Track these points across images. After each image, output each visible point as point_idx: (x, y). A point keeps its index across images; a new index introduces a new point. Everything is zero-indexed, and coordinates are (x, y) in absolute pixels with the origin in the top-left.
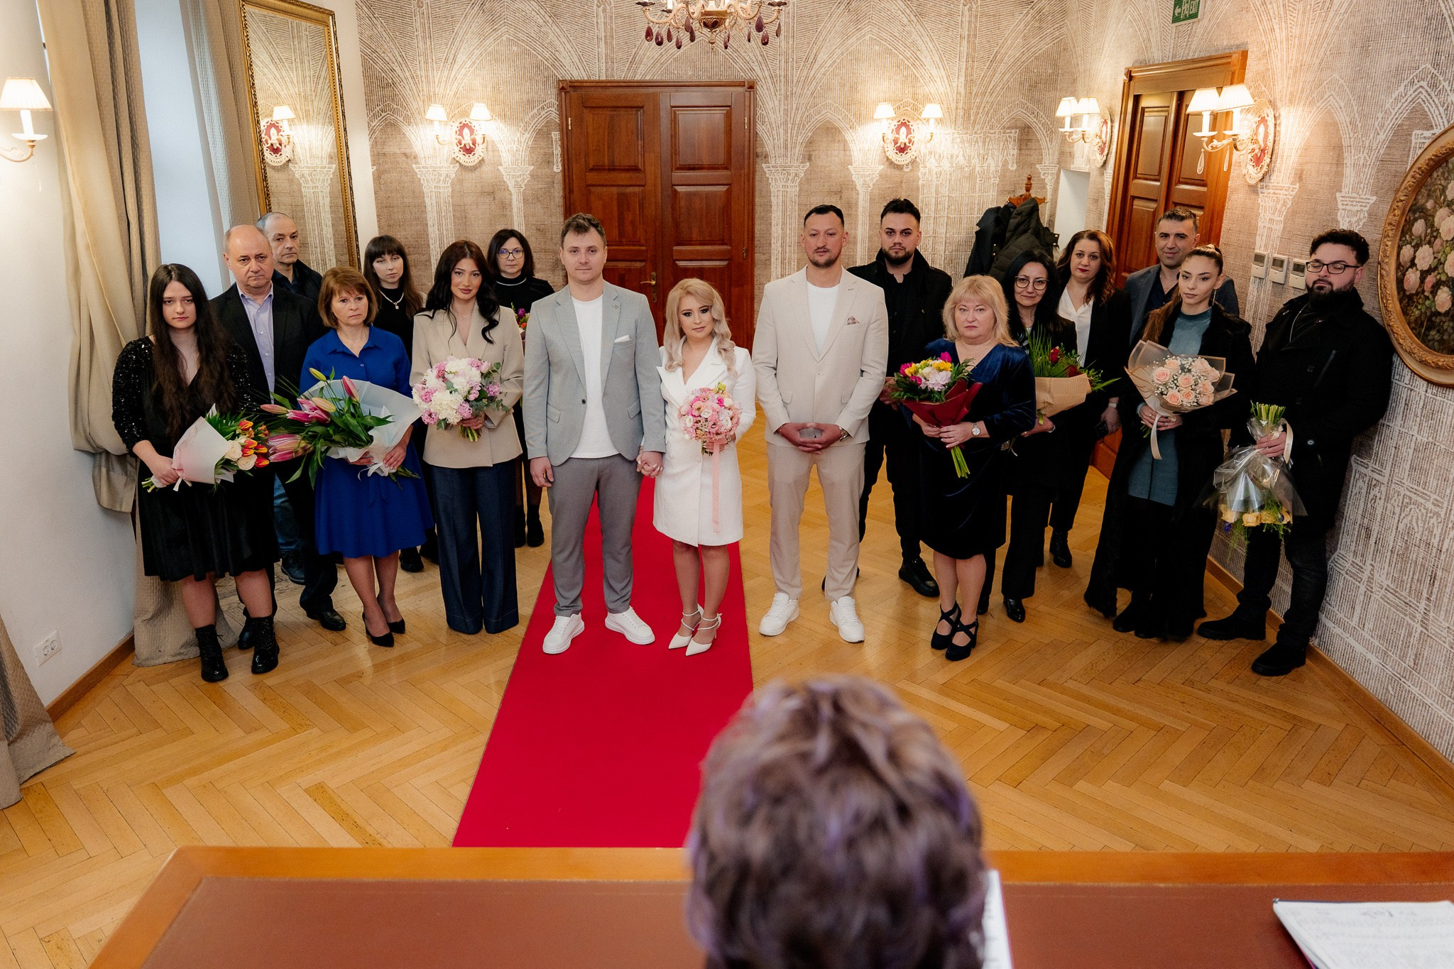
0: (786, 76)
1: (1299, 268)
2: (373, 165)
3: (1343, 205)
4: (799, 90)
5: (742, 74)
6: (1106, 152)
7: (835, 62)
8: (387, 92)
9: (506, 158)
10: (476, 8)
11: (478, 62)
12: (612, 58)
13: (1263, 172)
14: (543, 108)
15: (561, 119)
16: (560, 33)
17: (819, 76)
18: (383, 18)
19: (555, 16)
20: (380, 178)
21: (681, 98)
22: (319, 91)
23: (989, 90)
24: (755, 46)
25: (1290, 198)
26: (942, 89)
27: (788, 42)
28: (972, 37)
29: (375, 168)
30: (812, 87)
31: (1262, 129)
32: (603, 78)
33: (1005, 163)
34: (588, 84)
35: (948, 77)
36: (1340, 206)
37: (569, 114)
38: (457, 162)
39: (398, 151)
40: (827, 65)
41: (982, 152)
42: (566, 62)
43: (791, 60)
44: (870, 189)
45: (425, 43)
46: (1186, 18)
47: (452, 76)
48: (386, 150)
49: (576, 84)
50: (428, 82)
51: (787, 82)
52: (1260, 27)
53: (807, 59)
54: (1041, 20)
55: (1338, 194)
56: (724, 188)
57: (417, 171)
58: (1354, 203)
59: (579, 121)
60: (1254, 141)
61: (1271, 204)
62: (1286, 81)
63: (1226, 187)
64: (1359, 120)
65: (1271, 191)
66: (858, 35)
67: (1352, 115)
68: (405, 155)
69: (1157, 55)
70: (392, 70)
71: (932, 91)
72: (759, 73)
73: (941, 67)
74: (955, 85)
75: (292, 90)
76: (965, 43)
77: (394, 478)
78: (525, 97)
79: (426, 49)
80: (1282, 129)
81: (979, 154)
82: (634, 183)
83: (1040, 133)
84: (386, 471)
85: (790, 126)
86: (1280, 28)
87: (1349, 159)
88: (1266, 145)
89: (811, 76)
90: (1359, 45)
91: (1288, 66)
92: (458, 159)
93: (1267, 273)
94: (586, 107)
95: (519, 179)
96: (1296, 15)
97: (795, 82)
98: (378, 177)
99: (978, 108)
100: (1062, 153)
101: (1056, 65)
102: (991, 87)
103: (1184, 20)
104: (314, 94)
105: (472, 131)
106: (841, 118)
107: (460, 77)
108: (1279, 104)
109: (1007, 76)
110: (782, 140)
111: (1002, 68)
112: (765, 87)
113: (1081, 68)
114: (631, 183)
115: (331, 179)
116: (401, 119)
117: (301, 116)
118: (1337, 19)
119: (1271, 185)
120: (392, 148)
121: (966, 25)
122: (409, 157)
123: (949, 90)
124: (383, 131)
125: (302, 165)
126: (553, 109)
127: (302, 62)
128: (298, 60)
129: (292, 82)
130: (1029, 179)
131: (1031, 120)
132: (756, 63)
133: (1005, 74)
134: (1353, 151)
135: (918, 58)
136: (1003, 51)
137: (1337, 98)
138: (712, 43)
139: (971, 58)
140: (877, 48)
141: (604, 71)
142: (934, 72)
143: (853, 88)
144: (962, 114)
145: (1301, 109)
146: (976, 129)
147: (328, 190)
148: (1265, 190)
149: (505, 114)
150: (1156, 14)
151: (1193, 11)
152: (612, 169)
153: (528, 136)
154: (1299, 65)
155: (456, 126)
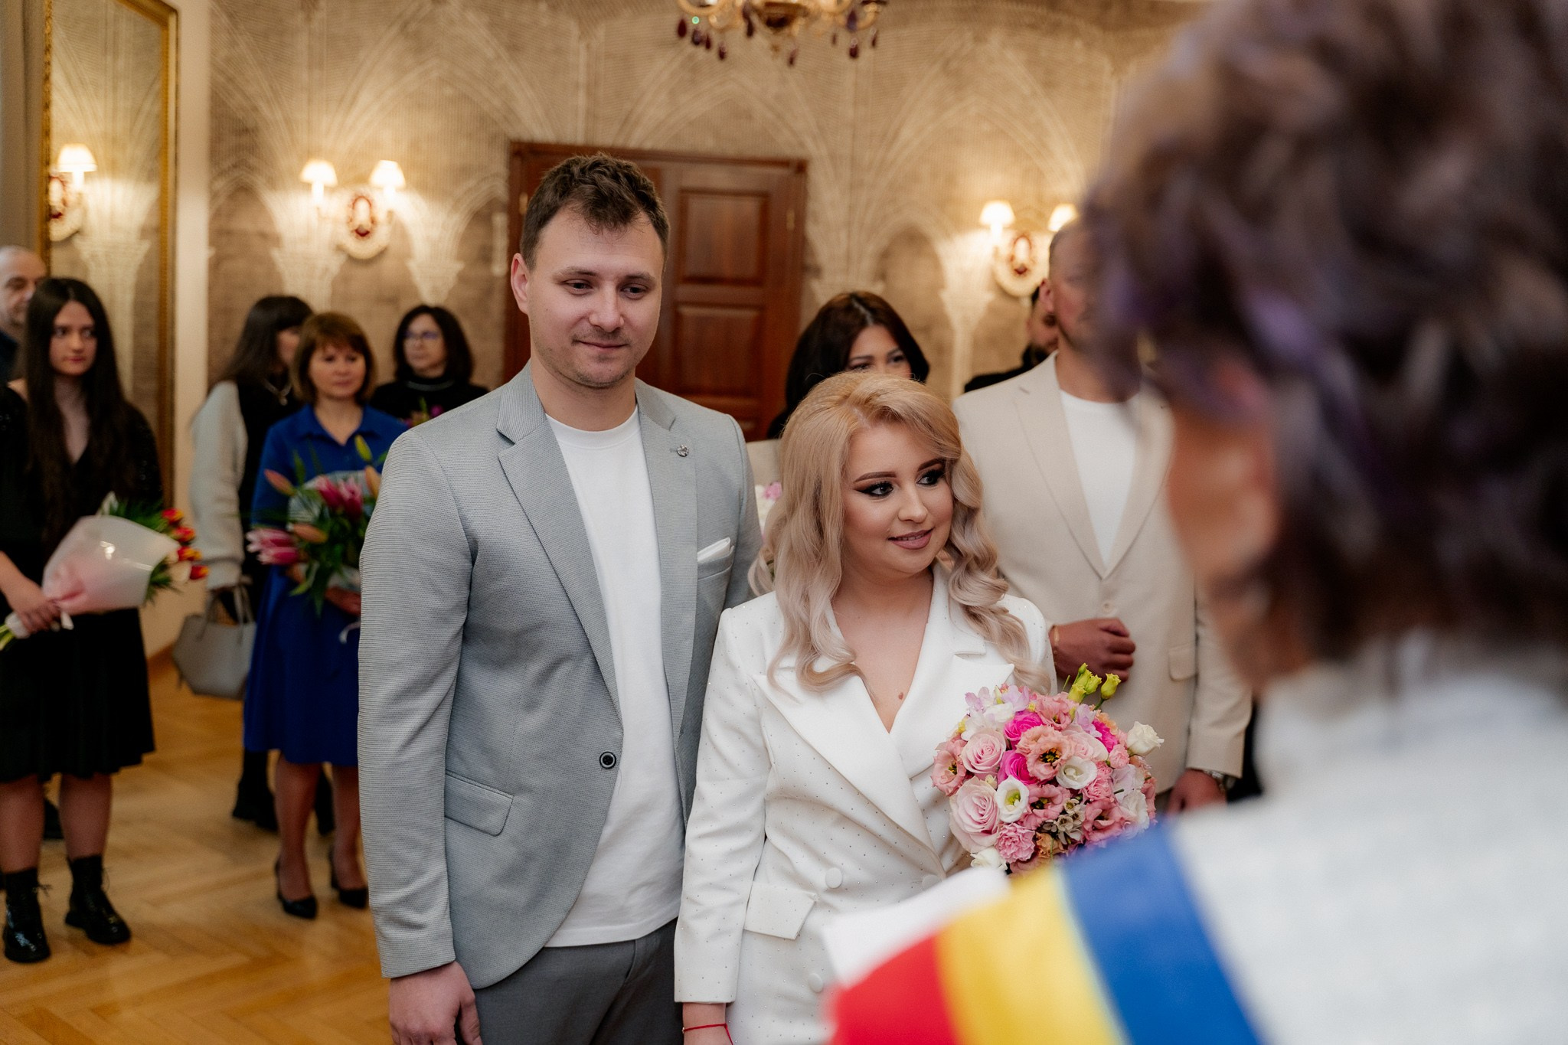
4: (871, 178)
5: (788, 149)
8: (244, 140)
9: (421, 249)
10: (396, 29)
11: (391, 105)
12: (596, 115)
14: (484, 179)
15: (511, 197)
16: (521, 72)
17: (901, 160)
18: (251, 33)
21: (696, 177)
27: (857, 110)
30: (890, 175)
32: (582, 141)
34: (557, 149)
37: (525, 189)
38: (344, 250)
39: (252, 229)
40: (913, 145)
42: (525, 115)
43: (860, 134)
45: (311, 73)
48: (234, 225)
49: (539, 147)
50: (310, 130)
51: (853, 165)
53: (884, 135)
56: (749, 315)
66: (959, 106)
72: (814, 150)
78: (458, 160)
79: (311, 82)
85: (855, 228)
89: (889, 158)
92: (345, 246)
95: (440, 283)
97: (866, 166)
98: (215, 266)
105: (372, 206)
106: (930, 221)
107: (360, 124)
110: (843, 248)
112: (821, 170)
115: (140, 264)
116: (261, 181)
117: (106, 169)
120: (244, 223)
122: (271, 238)
124: (232, 197)
125: (94, 240)
126: (500, 182)
127: (115, 87)
128: (109, 84)
132: (808, 135)
135: (1044, 145)
140: (986, 127)
143: (951, 180)
153: (458, 220)
155: (346, 197)
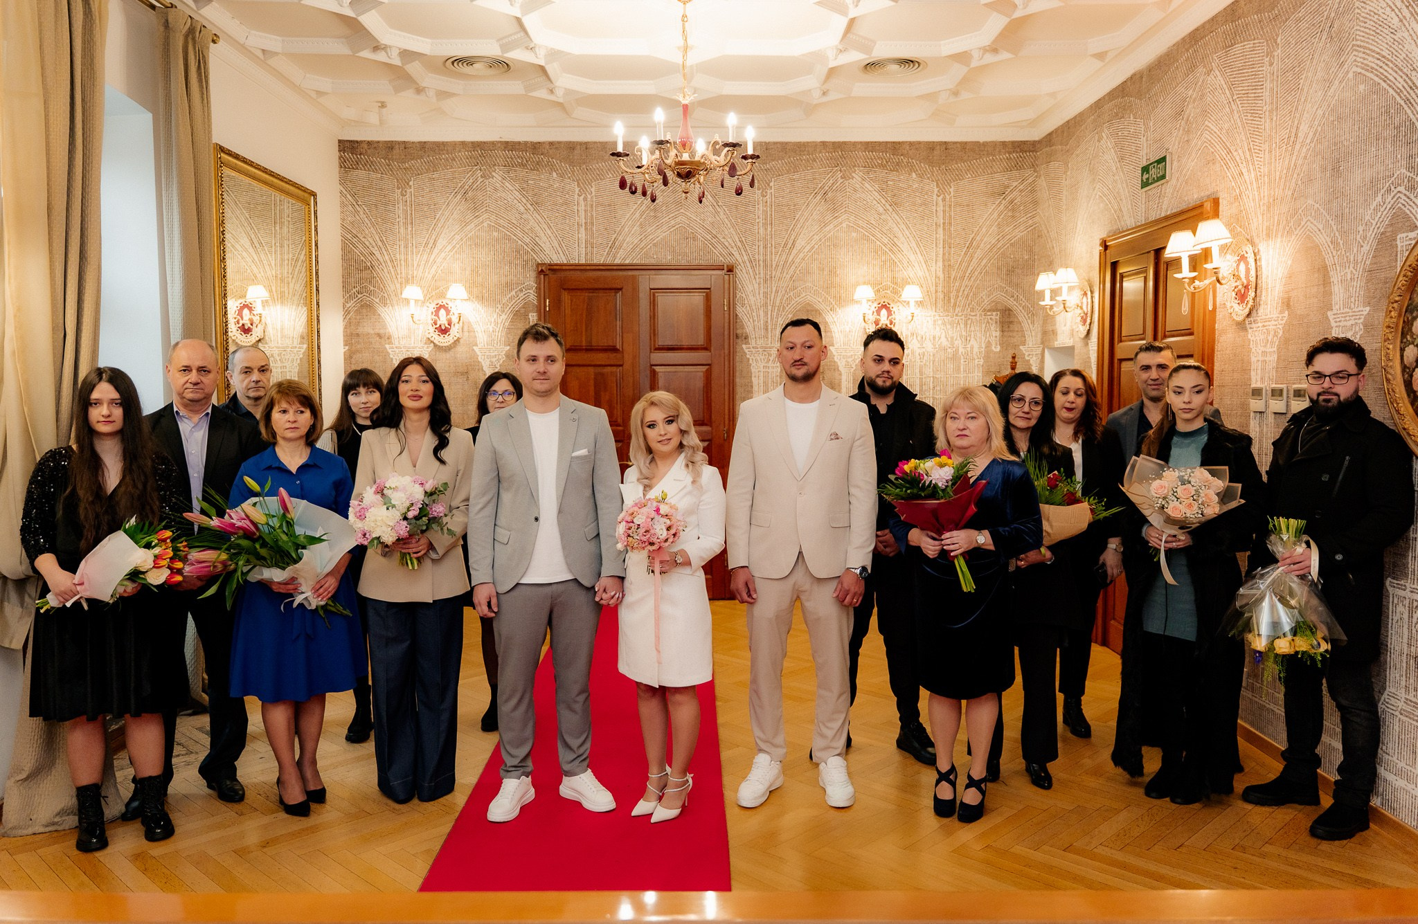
0: (765, 261)
1: (1298, 394)
2: (345, 345)
3: (1336, 322)
4: (778, 273)
5: (721, 258)
6: (1088, 321)
7: (813, 247)
8: (365, 274)
9: (482, 339)
10: (459, 197)
11: (458, 246)
12: (592, 244)
13: (1249, 306)
14: (521, 290)
15: (539, 301)
16: (540, 219)
17: (798, 260)
18: (366, 206)
19: (536, 204)
20: (351, 357)
21: (662, 280)
22: (296, 273)
23: (967, 275)
24: (734, 233)
25: (1281, 327)
26: (920, 274)
27: (766, 229)
28: (947, 225)
29: (347, 348)
30: (791, 271)
31: (1242, 267)
32: (583, 261)
33: (989, 345)
34: (567, 268)
35: (926, 262)
36: (1333, 324)
37: (547, 294)
38: (432, 342)
39: (372, 332)
40: (806, 250)
41: (964, 333)
42: (546, 247)
43: (769, 245)
44: (852, 370)
45: (407, 229)
46: (1155, 181)
47: (431, 260)
48: (360, 330)
49: (555, 267)
50: (407, 265)
51: (766, 266)
52: (1229, 174)
53: (786, 245)
54: (1013, 210)
55: (1329, 313)
56: (704, 368)
57: (390, 351)
58: (1348, 318)
59: (556, 303)
60: (1236, 276)
61: (1262, 337)
62: (1260, 218)
63: (1213, 330)
64: (1339, 237)
65: (1260, 324)
66: (835, 222)
67: (1332, 235)
68: (379, 336)
69: (1130, 222)
70: (372, 254)
71: (911, 275)
72: (739, 258)
73: (918, 252)
74: (933, 269)
75: (269, 273)
76: (941, 230)
77: (321, 613)
78: (504, 280)
79: (406, 234)
80: (1263, 263)
81: (961, 336)
82: (612, 363)
83: (1022, 316)
84: (314, 603)
85: (770, 308)
86: (1249, 171)
87: (1335, 277)
88: (1249, 281)
89: (790, 260)
90: (1330, 167)
91: (1261, 204)
92: (432, 339)
93: (1267, 406)
94: (565, 289)
95: (494, 360)
96: (1262, 156)
97: (774, 266)
98: (349, 357)
99: (958, 291)
100: (1045, 333)
101: (1031, 252)
102: (969, 271)
103: (1152, 183)
104: (291, 276)
105: (448, 311)
106: (821, 300)
107: (439, 260)
108: (1256, 240)
109: (984, 261)
110: (762, 322)
111: (979, 254)
112: (744, 271)
113: (1056, 250)
114: (609, 363)
115: (301, 359)
116: (377, 300)
117: (276, 298)
118: (1304, 150)
119: (1258, 319)
120: (367, 328)
121: (941, 214)
122: (384, 337)
123: (927, 274)
124: (358, 312)
125: (272, 344)
126: (531, 291)
127: (282, 246)
128: (278, 244)
129: (270, 265)
130: (1014, 358)
131: (1011, 303)
132: (735, 249)
133: (982, 259)
134: (1338, 268)
135: (895, 244)
136: (978, 238)
137: (1315, 222)
138: (686, 193)
139: (947, 244)
140: (854, 234)
141: (584, 256)
142: (912, 257)
143: (833, 272)
144: (942, 296)
145: (1279, 240)
146: (957, 311)
147: (297, 370)
148: (1253, 325)
149: (482, 296)
150: (1124, 185)
151: (1161, 174)
152: (590, 349)
153: (504, 318)
154: (1271, 200)
155: (432, 307)
